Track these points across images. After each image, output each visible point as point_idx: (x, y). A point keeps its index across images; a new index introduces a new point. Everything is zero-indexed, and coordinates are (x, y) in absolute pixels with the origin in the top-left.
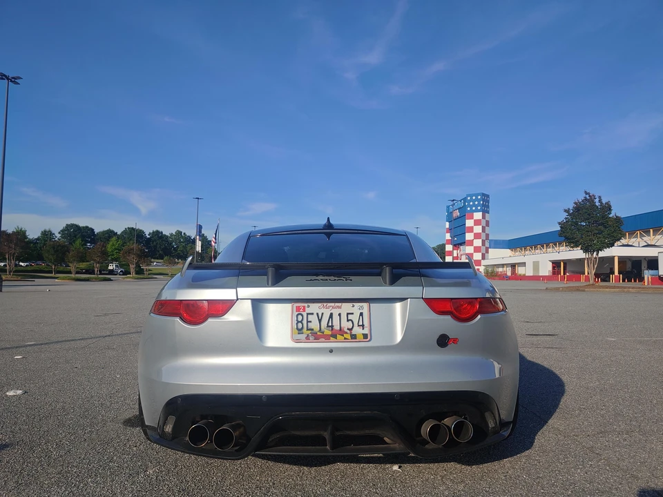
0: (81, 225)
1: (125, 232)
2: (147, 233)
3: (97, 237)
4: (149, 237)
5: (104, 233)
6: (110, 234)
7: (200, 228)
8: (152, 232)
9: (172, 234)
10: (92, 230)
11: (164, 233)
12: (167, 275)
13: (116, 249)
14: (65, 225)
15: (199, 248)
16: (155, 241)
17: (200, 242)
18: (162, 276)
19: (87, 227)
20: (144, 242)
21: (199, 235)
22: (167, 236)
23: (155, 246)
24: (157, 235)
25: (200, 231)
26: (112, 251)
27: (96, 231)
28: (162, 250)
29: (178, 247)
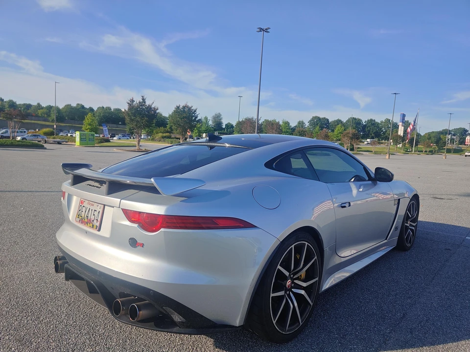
0: (321, 117)
1: (348, 121)
2: (364, 121)
3: (330, 125)
4: (365, 124)
5: (334, 122)
6: (339, 122)
7: (404, 116)
8: (367, 120)
9: (382, 122)
10: (328, 120)
11: (376, 121)
12: (372, 152)
13: (340, 133)
14: (312, 117)
15: (401, 132)
16: (369, 126)
17: (403, 128)
18: (368, 153)
19: (325, 118)
20: (361, 128)
21: (403, 122)
22: (379, 123)
23: (369, 131)
24: (372, 122)
25: (403, 119)
26: (338, 134)
27: (330, 121)
28: (374, 133)
29: (386, 131)
